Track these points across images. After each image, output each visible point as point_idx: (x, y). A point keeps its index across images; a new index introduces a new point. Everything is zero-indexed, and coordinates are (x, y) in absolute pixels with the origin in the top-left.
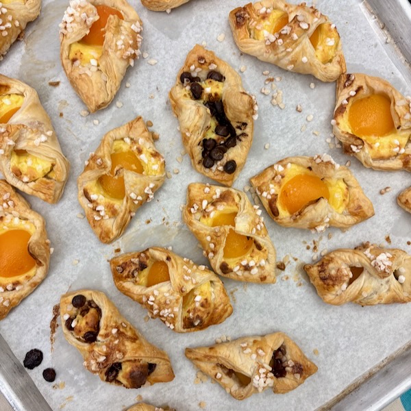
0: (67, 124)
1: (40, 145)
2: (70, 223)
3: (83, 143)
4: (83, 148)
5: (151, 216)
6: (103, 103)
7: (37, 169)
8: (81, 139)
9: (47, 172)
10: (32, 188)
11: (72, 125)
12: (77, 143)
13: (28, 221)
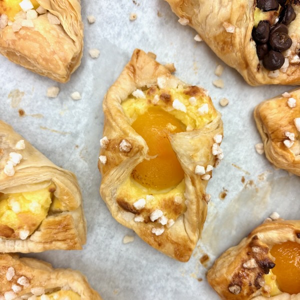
0: (36, 121)
1: (16, 172)
2: (120, 257)
3: (75, 135)
4: (78, 142)
5: (223, 185)
6: (73, 59)
7: (32, 209)
8: (68, 131)
9: (48, 206)
10: (40, 242)
11: (45, 119)
12: (66, 139)
13: (62, 291)
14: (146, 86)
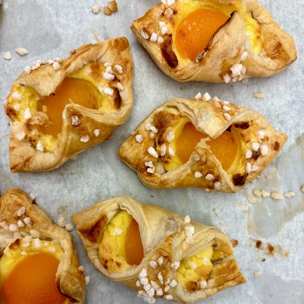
14: (31, 146)
